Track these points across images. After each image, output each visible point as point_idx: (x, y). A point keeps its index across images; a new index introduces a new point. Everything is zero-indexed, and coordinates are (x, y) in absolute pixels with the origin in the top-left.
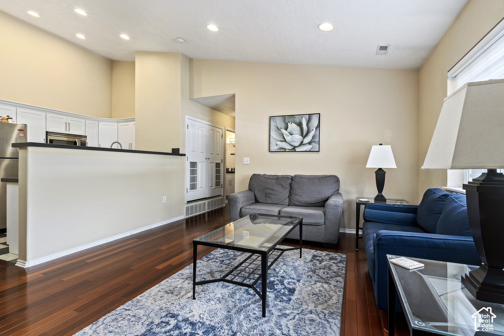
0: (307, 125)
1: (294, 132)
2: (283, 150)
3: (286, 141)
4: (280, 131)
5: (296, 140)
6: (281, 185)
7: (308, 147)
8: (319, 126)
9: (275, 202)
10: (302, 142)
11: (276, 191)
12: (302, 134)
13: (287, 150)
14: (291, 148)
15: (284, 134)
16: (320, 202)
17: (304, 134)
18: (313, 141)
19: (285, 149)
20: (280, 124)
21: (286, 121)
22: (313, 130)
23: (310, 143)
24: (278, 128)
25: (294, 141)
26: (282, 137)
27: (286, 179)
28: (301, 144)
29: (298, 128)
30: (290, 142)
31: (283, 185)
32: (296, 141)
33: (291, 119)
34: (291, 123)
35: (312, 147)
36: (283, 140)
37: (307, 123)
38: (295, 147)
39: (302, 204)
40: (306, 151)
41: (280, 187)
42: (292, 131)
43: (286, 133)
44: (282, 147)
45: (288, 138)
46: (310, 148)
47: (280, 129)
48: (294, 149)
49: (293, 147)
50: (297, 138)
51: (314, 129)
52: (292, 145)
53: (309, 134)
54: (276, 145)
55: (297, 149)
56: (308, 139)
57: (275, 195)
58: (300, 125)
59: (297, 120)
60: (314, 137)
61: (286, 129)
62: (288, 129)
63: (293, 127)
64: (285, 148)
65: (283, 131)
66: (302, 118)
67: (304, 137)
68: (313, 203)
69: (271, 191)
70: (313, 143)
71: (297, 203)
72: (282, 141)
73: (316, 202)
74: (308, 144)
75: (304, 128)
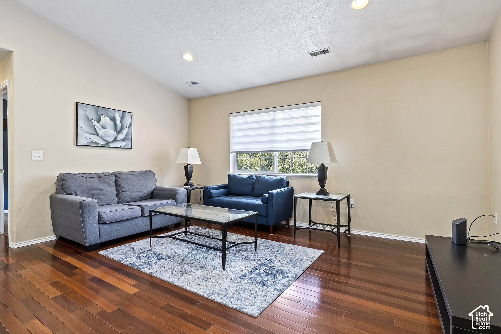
0: (121, 121)
1: (107, 126)
2: (96, 145)
3: (98, 134)
4: (91, 122)
5: (109, 135)
6: (108, 183)
7: (122, 144)
8: (131, 125)
9: (106, 203)
10: (116, 138)
11: (105, 190)
12: (116, 130)
13: (99, 145)
14: (103, 143)
15: (96, 126)
16: (148, 195)
17: (118, 130)
18: (126, 138)
19: (97, 144)
20: (92, 114)
21: (99, 113)
22: (126, 127)
23: (123, 140)
24: (88, 118)
25: (108, 136)
26: (94, 130)
27: (110, 177)
28: (115, 140)
29: (112, 123)
30: (103, 136)
31: (110, 184)
32: (110, 137)
33: (104, 112)
34: (104, 116)
35: (126, 144)
36: (95, 133)
37: (121, 119)
38: (108, 143)
39: (133, 199)
40: (120, 148)
41: (107, 185)
42: (105, 125)
43: (98, 126)
44: (93, 141)
45: (101, 132)
46: (124, 145)
47: (91, 120)
48: (107, 145)
49: (106, 142)
50: (111, 133)
51: (128, 127)
52: (106, 140)
53: (122, 130)
54: (86, 138)
55: (111, 145)
56: (121, 136)
57: (104, 195)
58: (113, 119)
59: (111, 115)
60: (127, 134)
61: (99, 121)
62: (101, 122)
63: (105, 120)
64: (97, 142)
65: (95, 123)
66: (116, 113)
67: (119, 133)
68: (143, 196)
69: (99, 191)
70: (127, 140)
71: (128, 199)
72: (94, 135)
73: (145, 195)
74: (121, 141)
75: (118, 124)
